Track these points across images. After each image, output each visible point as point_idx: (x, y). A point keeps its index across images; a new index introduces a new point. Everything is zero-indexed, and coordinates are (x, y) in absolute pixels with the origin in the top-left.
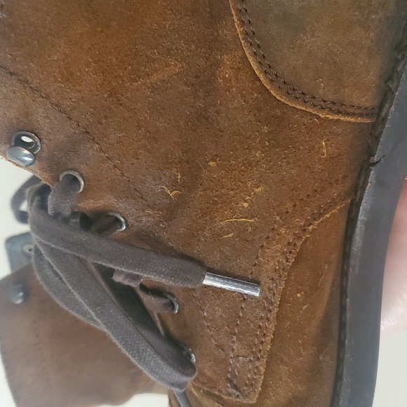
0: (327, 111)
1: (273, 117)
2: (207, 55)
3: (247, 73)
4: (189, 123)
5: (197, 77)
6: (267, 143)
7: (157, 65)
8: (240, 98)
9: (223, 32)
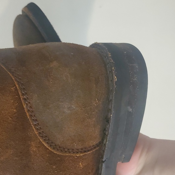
0: (79, 153)
1: (57, 161)
2: (24, 143)
3: (43, 147)
4: (21, 171)
5: (21, 153)
6: (56, 172)
7: (2, 154)
8: (41, 158)
9: (29, 134)
